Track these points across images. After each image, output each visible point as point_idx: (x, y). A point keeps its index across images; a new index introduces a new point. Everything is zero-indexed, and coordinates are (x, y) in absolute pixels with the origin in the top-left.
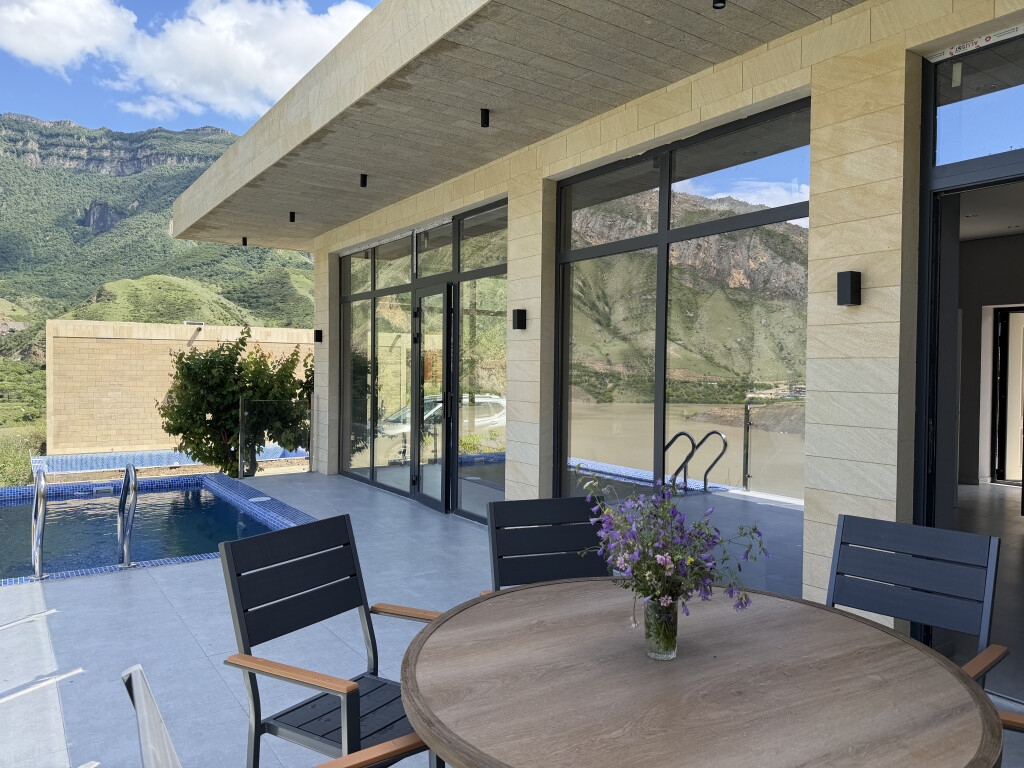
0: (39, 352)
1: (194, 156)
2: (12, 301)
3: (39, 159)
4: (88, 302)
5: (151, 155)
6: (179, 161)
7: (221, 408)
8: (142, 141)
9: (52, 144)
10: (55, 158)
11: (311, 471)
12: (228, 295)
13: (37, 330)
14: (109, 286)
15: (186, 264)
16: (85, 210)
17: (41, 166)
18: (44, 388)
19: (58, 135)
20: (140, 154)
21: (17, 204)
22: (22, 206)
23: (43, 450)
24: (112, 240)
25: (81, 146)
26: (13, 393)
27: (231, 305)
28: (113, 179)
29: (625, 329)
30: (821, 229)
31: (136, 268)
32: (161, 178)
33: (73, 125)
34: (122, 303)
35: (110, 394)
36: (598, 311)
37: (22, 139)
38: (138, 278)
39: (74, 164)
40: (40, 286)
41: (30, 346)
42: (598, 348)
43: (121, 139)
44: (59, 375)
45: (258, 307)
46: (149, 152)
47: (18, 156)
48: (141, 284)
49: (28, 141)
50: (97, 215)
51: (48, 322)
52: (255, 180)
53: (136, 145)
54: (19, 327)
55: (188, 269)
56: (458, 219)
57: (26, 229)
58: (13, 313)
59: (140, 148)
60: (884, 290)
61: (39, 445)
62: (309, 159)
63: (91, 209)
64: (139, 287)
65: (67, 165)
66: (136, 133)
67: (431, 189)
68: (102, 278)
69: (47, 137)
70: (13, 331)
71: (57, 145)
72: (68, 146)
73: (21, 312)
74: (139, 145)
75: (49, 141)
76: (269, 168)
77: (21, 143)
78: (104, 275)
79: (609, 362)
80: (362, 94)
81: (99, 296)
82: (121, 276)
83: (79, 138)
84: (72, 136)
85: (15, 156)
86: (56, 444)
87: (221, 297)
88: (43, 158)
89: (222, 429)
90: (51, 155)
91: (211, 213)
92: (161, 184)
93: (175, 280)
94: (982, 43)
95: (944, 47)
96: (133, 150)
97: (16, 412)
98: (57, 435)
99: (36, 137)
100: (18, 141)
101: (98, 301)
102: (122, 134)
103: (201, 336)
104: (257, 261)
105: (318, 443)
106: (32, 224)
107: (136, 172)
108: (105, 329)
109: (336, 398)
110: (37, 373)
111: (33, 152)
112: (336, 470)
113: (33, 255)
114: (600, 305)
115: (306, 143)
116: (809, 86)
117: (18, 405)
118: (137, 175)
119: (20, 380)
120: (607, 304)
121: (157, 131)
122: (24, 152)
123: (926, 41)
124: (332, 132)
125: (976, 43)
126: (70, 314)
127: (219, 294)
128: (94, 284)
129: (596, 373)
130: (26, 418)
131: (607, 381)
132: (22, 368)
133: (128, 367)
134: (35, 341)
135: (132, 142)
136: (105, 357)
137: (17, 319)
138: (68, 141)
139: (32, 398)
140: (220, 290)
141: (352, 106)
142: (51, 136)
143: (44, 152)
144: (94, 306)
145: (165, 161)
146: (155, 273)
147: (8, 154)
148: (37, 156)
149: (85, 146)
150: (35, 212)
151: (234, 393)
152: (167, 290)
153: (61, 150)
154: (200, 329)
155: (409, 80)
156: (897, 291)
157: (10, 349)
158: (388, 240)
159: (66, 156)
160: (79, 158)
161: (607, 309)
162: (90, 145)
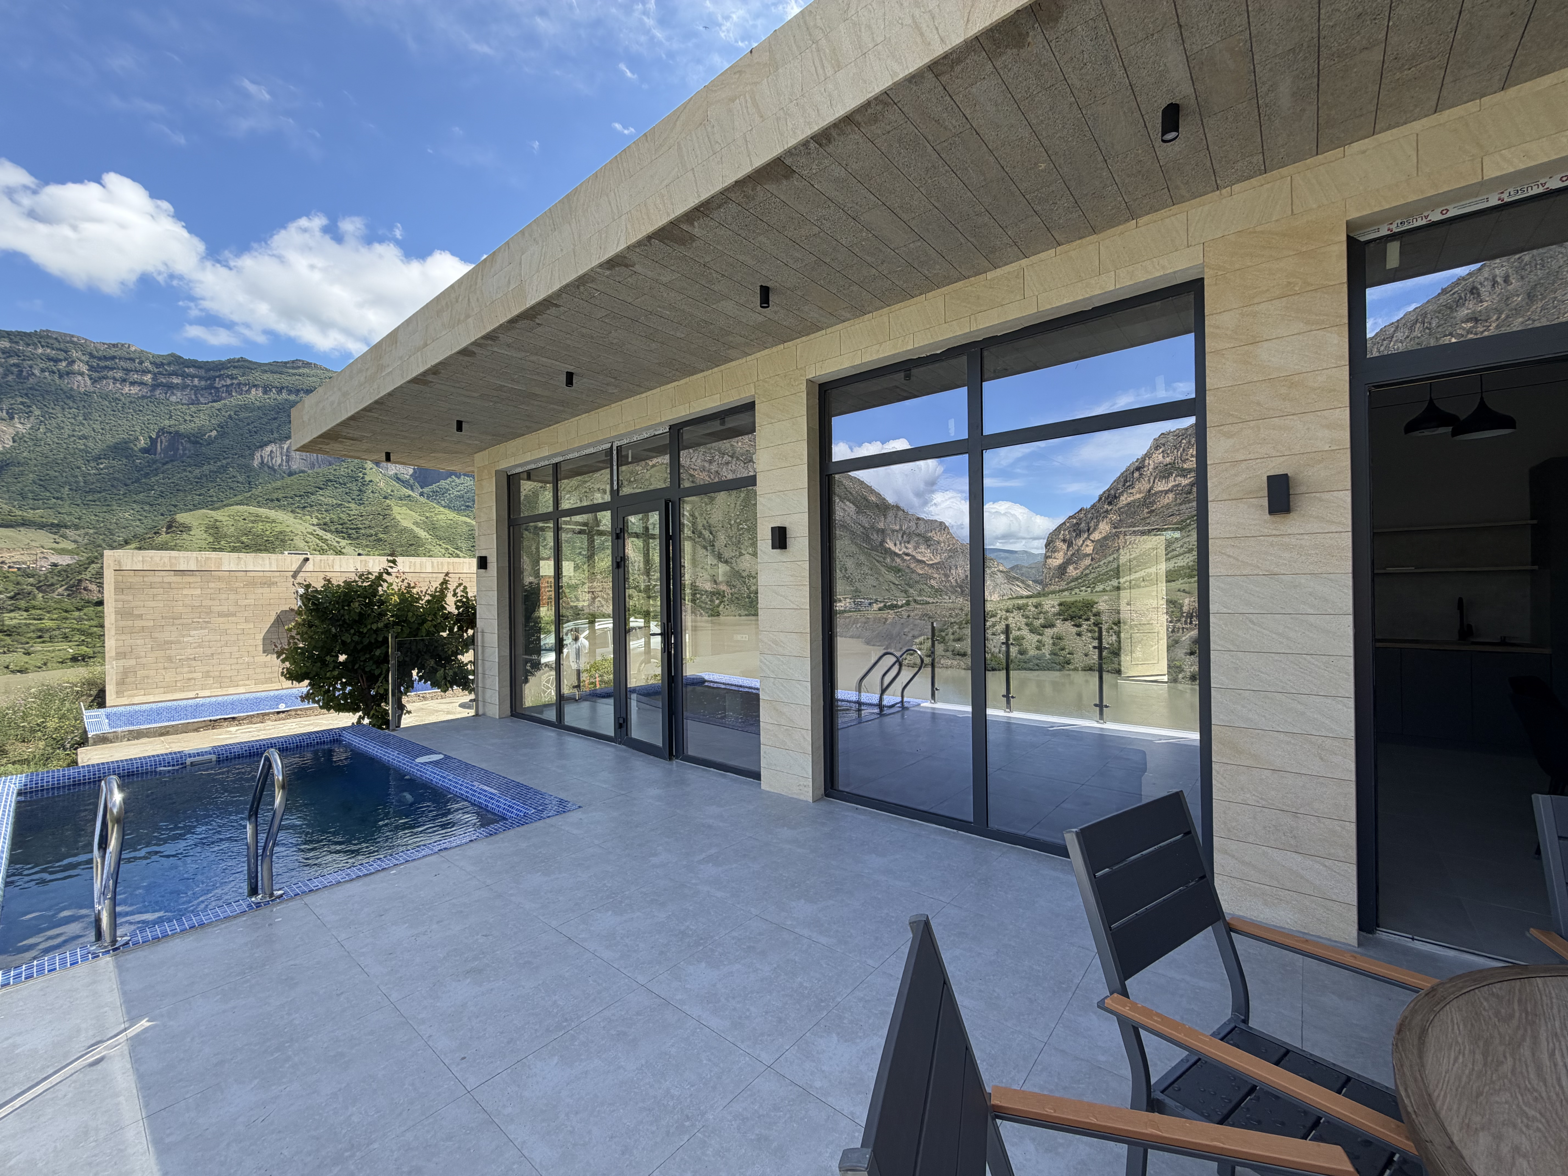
0: (93, 587)
1: (283, 388)
2: (55, 533)
3: (89, 382)
4: (155, 533)
5: (232, 384)
6: (265, 392)
7: (359, 647)
8: (220, 370)
9: (106, 367)
10: (111, 381)
11: (477, 715)
12: (324, 526)
13: (89, 564)
14: (182, 517)
15: (275, 496)
16: (150, 437)
17: (92, 389)
18: (102, 626)
19: (113, 358)
20: (218, 383)
21: (60, 428)
22: (67, 432)
23: (100, 700)
24: (185, 470)
25: (143, 371)
26: (57, 633)
27: (328, 536)
28: (185, 407)
29: (727, 554)
30: (1226, 429)
31: (215, 499)
32: (245, 407)
33: (133, 349)
34: (198, 534)
35: (192, 633)
36: (704, 539)
37: (66, 359)
38: (218, 509)
39: (135, 390)
40: (93, 517)
41: (80, 581)
42: (706, 570)
43: (194, 366)
44: (123, 614)
45: (358, 538)
46: (229, 382)
47: (61, 377)
48: (221, 515)
49: (74, 362)
50: (165, 444)
51: (107, 553)
52: (425, 374)
53: (212, 373)
54: (64, 561)
55: (278, 500)
56: (677, 430)
57: (73, 455)
58: (55, 545)
59: (219, 377)
60: (1326, 496)
61: (94, 692)
62: (509, 346)
63: (158, 436)
64: (219, 518)
65: (126, 389)
66: (213, 362)
67: (644, 395)
68: (173, 508)
69: (100, 359)
70: (55, 565)
71: (112, 369)
72: (127, 371)
73: (69, 546)
74: (218, 374)
75: (102, 364)
76: (450, 357)
77: (64, 364)
78: (175, 506)
79: (715, 582)
80: (622, 246)
81: (169, 527)
82: (196, 507)
83: (141, 363)
84: (132, 360)
85: (56, 377)
86: (119, 694)
87: (316, 528)
88: (94, 381)
89: (360, 671)
90: (105, 378)
91: (352, 418)
92: (243, 415)
93: (263, 511)
94: (1436, 216)
95: (1382, 222)
96: (209, 379)
97: (61, 654)
98: (121, 683)
99: (85, 358)
100: (61, 360)
101: (167, 533)
102: (196, 361)
103: (309, 566)
104: (357, 493)
105: (483, 682)
106: (80, 450)
107: (214, 401)
108: (186, 560)
109: (507, 632)
110: (90, 610)
111: (82, 374)
112: (508, 712)
113: (82, 484)
114: (706, 533)
115: (513, 321)
116: (1203, 266)
117: (64, 645)
118: (215, 404)
119: (66, 619)
120: (711, 533)
121: (238, 361)
122: (68, 374)
123: (1376, 209)
124: (556, 306)
125: (1426, 217)
126: (133, 546)
127: (313, 525)
128: (162, 515)
129: (706, 591)
130: (74, 659)
131: (715, 598)
132: (67, 603)
133: (217, 602)
134: (87, 575)
135: (209, 370)
136: (185, 592)
137: (62, 552)
138: (128, 365)
139: (83, 638)
140: (315, 521)
141: (601, 266)
142: (105, 358)
143: (95, 375)
144: (164, 537)
145: (248, 391)
146: (237, 504)
147: (47, 374)
148: (87, 378)
149: (149, 372)
150: (85, 437)
151: (376, 631)
152: (253, 522)
153: (119, 375)
154: (307, 560)
155: (697, 230)
156: (1346, 497)
157: (52, 585)
158: (576, 455)
159: (124, 380)
160: (142, 383)
161: (711, 536)
162: (156, 370)
